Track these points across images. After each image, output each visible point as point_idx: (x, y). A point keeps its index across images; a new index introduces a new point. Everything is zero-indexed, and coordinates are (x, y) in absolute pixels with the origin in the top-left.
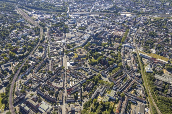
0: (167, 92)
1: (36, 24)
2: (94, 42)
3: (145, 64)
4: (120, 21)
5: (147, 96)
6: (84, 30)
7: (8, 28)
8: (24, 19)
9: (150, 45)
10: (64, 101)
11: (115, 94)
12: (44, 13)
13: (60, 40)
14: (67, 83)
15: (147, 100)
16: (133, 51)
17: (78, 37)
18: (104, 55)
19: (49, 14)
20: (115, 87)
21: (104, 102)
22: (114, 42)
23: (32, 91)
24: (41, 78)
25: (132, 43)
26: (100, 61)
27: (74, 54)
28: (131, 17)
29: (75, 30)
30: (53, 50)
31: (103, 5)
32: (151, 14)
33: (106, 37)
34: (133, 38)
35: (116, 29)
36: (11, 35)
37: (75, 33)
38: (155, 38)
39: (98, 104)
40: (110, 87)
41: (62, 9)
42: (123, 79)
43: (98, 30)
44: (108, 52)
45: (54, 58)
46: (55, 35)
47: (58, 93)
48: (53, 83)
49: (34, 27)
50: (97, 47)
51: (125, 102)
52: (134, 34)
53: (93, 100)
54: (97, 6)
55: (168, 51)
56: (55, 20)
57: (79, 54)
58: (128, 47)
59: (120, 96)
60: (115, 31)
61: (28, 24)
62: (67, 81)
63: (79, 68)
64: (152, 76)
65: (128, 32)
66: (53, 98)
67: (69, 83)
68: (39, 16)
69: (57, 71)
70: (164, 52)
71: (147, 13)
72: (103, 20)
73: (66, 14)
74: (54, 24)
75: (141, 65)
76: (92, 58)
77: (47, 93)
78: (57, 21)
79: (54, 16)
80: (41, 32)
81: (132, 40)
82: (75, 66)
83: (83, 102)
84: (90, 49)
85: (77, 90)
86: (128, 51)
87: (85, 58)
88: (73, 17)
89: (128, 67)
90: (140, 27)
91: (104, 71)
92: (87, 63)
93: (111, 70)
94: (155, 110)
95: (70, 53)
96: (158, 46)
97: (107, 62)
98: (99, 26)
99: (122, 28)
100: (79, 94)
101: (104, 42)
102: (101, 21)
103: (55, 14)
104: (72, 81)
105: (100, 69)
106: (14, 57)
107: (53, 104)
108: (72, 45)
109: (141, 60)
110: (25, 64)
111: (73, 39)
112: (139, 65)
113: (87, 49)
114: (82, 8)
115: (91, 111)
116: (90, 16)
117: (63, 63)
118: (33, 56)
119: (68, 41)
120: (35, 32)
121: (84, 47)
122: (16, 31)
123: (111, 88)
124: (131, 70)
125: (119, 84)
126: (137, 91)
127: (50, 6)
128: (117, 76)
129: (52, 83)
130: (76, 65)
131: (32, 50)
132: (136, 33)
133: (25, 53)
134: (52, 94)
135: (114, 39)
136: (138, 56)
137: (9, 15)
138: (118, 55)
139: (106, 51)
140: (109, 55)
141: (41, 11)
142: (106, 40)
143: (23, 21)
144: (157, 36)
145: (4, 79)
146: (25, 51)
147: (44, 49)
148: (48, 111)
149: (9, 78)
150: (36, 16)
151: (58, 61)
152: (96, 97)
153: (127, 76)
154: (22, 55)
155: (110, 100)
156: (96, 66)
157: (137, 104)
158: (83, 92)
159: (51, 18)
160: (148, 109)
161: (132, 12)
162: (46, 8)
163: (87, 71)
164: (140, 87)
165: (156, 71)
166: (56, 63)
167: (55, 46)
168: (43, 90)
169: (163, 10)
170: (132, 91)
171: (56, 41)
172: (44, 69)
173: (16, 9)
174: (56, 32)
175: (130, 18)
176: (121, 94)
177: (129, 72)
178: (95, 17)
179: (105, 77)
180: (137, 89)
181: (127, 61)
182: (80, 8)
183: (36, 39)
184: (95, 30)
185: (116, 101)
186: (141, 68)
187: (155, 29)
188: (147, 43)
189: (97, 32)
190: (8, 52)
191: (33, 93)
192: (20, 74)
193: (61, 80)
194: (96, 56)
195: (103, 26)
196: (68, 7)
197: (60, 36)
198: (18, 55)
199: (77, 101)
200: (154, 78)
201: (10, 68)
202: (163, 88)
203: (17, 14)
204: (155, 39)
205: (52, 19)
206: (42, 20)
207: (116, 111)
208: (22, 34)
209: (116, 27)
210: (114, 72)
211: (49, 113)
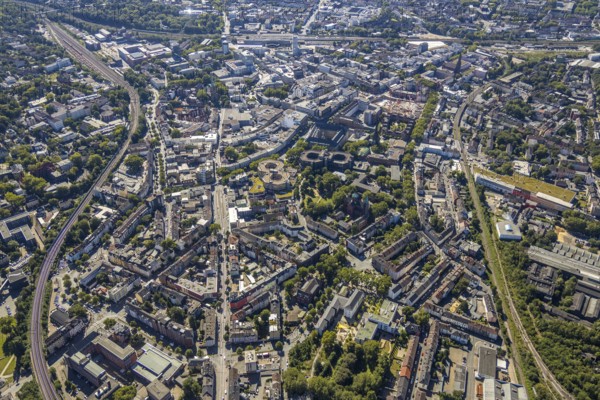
0: (570, 304)
1: (115, 78)
2: (319, 140)
3: (495, 211)
4: (405, 66)
5: (504, 318)
6: (283, 97)
7: (14, 91)
8: (71, 60)
9: (509, 146)
10: (222, 343)
11: (397, 316)
12: (139, 39)
13: (202, 131)
14: (231, 281)
15: (505, 332)
16: (454, 168)
17: (263, 123)
18: (356, 183)
19: (158, 41)
20: (395, 291)
21: (360, 342)
22: (386, 138)
23: (108, 310)
24: (139, 266)
25: (448, 139)
26: (342, 204)
27: (253, 179)
28: (443, 50)
29: (251, 96)
30: (176, 168)
31: (345, 10)
32: (512, 39)
33: (360, 121)
34: (452, 124)
35: (394, 94)
36: (29, 115)
37: (251, 107)
38: (527, 122)
39: (338, 350)
40: (379, 292)
41: (204, 23)
42: (421, 264)
43: (330, 95)
44: (368, 171)
45: (183, 195)
46: (181, 117)
47: (199, 316)
48: (182, 280)
49: (106, 88)
50: (332, 154)
51: (430, 340)
52: (454, 110)
53: (320, 336)
54: (325, 15)
55: (572, 168)
56: (181, 61)
57: (267, 179)
58: (437, 153)
59: (412, 320)
60: (392, 100)
61: (86, 76)
62: (228, 273)
63: (271, 227)
64: (520, 253)
65: (435, 103)
66: (182, 331)
67: (235, 279)
68: (122, 48)
69: (195, 241)
70: (557, 170)
71: (497, 38)
72: (349, 63)
73: (220, 43)
74: (176, 78)
75: (480, 217)
76: (312, 194)
77: (162, 314)
78: (187, 66)
79: (176, 49)
80: (134, 106)
81: (451, 131)
82: (255, 222)
83: (288, 342)
84: (305, 164)
85: (266, 302)
86: (437, 169)
87: (291, 194)
88: (245, 53)
89: (436, 221)
90: (476, 88)
91: (357, 237)
92: (298, 212)
93: (381, 234)
94: (532, 364)
95: (238, 178)
96: (538, 151)
97: (365, 205)
98: (336, 83)
99: (413, 89)
100: (273, 317)
101: (352, 138)
102: (341, 65)
103: (180, 42)
104: (248, 273)
105: (344, 230)
106: (41, 193)
107: (183, 353)
108: (244, 150)
109: (483, 199)
110: (80, 218)
111: (246, 128)
112: (475, 215)
113: (294, 161)
114: (272, 22)
115: (317, 374)
116: (303, 47)
117: (215, 212)
118: (107, 189)
119: (229, 136)
120: (113, 103)
121: (284, 157)
122: (46, 103)
123: (383, 295)
124: (449, 231)
125: (409, 279)
126: (471, 302)
127: (163, 15)
128: (401, 253)
129: (177, 281)
130: (259, 219)
131: (102, 168)
132: (463, 105)
133: (80, 179)
134: (179, 318)
135: (389, 128)
136: (470, 185)
137: (16, 45)
138: (401, 181)
139: (361, 168)
140: (373, 183)
141: (129, 32)
142: (360, 130)
143: (67, 68)
144: (534, 117)
145: (8, 269)
146: (80, 172)
147: (145, 164)
148: (168, 376)
149: (25, 265)
150: (114, 48)
151: (197, 206)
152: (331, 325)
153: (433, 252)
154: (68, 185)
155: (381, 333)
156: (329, 220)
157: (470, 346)
158: (287, 309)
159: (167, 56)
160: (508, 363)
161: (448, 33)
162: (146, 20)
163: (296, 239)
164: (479, 288)
165: (532, 232)
166: (189, 212)
167: (183, 153)
168: (147, 305)
169: (551, 25)
170: (454, 305)
171: (187, 134)
172: (149, 233)
173: (40, 26)
174: (184, 103)
175: (441, 53)
176: (416, 314)
177: (440, 239)
178: (319, 50)
179: (361, 257)
180: (471, 295)
181: (432, 202)
182: (268, 21)
183: (118, 131)
184: (321, 98)
185: (401, 338)
186: (483, 226)
187: (528, 90)
188: (502, 141)
189: (327, 105)
190: (20, 177)
191: (112, 315)
192: (63, 251)
193: (210, 268)
194: (328, 186)
195: (350, 84)
196: (225, 18)
197: (200, 120)
198: (53, 187)
199: (266, 342)
200: (527, 257)
201: (30, 233)
202: (557, 292)
203: (44, 41)
204: (525, 125)
205: (172, 60)
206: (137, 64)
207: (400, 371)
208: (68, 114)
209: (394, 86)
210: (391, 241)
211: (170, 384)
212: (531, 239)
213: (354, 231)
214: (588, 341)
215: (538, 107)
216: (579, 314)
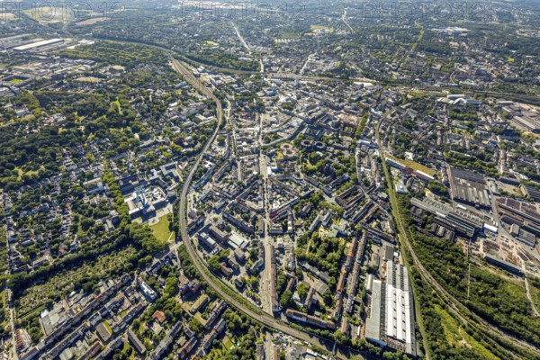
1: (209, 94)
3: (395, 178)
4: (352, 96)
5: (398, 232)
6: (291, 109)
7: (162, 98)
8: (187, 83)
9: (403, 144)
10: (266, 233)
11: (347, 227)
13: (252, 126)
14: (269, 204)
15: (398, 239)
16: (375, 154)
17: (282, 123)
18: (327, 158)
19: (229, 74)
20: (346, 215)
21: (330, 238)
22: (343, 135)
23: (214, 213)
24: (227, 193)
25: (373, 138)
26: (321, 169)
27: (278, 152)
28: (372, 88)
29: (275, 108)
30: (241, 144)
31: (322, 62)
33: (329, 125)
34: (375, 130)
35: (347, 111)
36: (170, 112)
37: (276, 114)
38: (413, 131)
39: (320, 241)
40: (338, 215)
41: (251, 66)
42: (359, 202)
43: (314, 110)
44: (333, 152)
45: (245, 158)
46: (242, 117)
47: (255, 219)
48: (247, 201)
49: (204, 98)
50: (316, 143)
51: (362, 240)
52: (376, 122)
53: (311, 233)
54: (311, 64)
55: (435, 158)
56: (241, 86)
57: (285, 153)
58: (367, 145)
59: (354, 230)
60: (345, 114)
61: (194, 91)
62: (268, 199)
63: (287, 178)
64: (407, 200)
65: (366, 118)
66: (249, 226)
67: (271, 202)
68: (211, 77)
69: (252, 182)
70: (427, 159)
73: (259, 78)
74: (239, 95)
75: (388, 180)
76: (306, 162)
77: (237, 216)
78: (244, 89)
79: (238, 80)
80: (219, 108)
81: (374, 133)
82: (279, 175)
83: (296, 235)
84: (303, 147)
85: (286, 215)
86: (367, 154)
87: (296, 161)
88: (273, 85)
89: (366, 181)
90: (387, 110)
91: (328, 186)
92: (299, 171)
93: (339, 185)
94: (410, 256)
95: (271, 151)
96: (418, 148)
97: (332, 170)
98: (317, 103)
99: (356, 109)
100: (289, 223)
101: (325, 134)
102: (320, 93)
104: (277, 200)
105: (321, 181)
106: (179, 153)
107: (249, 236)
108: (273, 137)
109: (389, 171)
110: (198, 167)
111: (274, 125)
112: (385, 179)
113: (297, 144)
114: (285, 67)
115: (310, 251)
116: (300, 82)
117: (260, 168)
118: (209, 152)
119: (265, 129)
120: (209, 108)
121: (292, 142)
122: (177, 105)
123: (340, 216)
124: (372, 186)
125: (353, 209)
126: (382, 223)
127: (230, 60)
128: (349, 196)
129: (245, 201)
130: (281, 173)
131: (206, 141)
132: (381, 120)
133: (196, 147)
134: (246, 219)
135: (344, 130)
136: (383, 163)
137: (160, 72)
138: (350, 159)
139: (330, 150)
140: (335, 159)
141: (214, 68)
142: (330, 131)
144: (417, 129)
145: (167, 189)
146: (196, 143)
147: (226, 141)
148: (243, 246)
149: (175, 188)
150: (207, 77)
151: (252, 164)
152: (316, 229)
153: (364, 197)
154: (191, 150)
155: (339, 235)
156: (314, 176)
157: (381, 245)
158: (295, 219)
159: (234, 83)
160: (399, 254)
161: (375, 78)
163: (299, 185)
164: (386, 217)
165: (413, 191)
166: (248, 167)
167: (244, 137)
168: (231, 212)
170: (374, 224)
171: (245, 127)
172: (230, 176)
174: (243, 109)
175: (370, 90)
176: (356, 227)
177: (368, 190)
178: (309, 84)
179: (330, 196)
180: (382, 220)
181: (365, 171)
182: (283, 66)
183: (213, 123)
184: (310, 111)
185: (349, 238)
186: (389, 185)
188: (400, 141)
189: (313, 115)
190: (168, 144)
191: (215, 216)
192: (191, 182)
193: (259, 196)
194: (314, 159)
195: (324, 105)
196: (261, 62)
197: (251, 119)
198: (184, 150)
199: (286, 234)
200: (410, 203)
201: (176, 172)
203: (172, 70)
204: (412, 133)
205: (236, 85)
206: (219, 86)
207: (349, 253)
208: (188, 112)
209: (346, 107)
210: (344, 189)
211: (244, 250)
212: (413, 194)
213: (326, 182)
214: (438, 247)
215: (419, 123)
216: (434, 234)
